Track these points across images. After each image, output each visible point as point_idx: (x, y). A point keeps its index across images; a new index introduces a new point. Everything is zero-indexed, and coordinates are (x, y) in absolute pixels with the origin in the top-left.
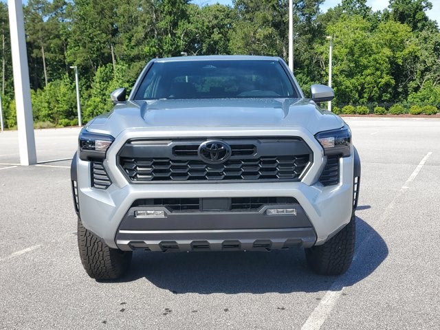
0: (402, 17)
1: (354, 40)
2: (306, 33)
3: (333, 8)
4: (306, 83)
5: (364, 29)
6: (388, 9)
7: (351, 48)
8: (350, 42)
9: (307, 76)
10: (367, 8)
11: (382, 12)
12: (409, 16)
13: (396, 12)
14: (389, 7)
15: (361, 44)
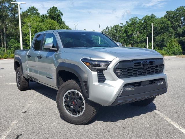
0: (53, 18)
1: (37, 26)
2: (13, 21)
3: (24, 12)
4: (16, 43)
5: (39, 21)
6: (47, 14)
7: (36, 29)
8: (35, 27)
9: (16, 40)
10: (39, 13)
11: (44, 15)
12: (55, 18)
13: (50, 15)
14: (47, 13)
15: (39, 28)
